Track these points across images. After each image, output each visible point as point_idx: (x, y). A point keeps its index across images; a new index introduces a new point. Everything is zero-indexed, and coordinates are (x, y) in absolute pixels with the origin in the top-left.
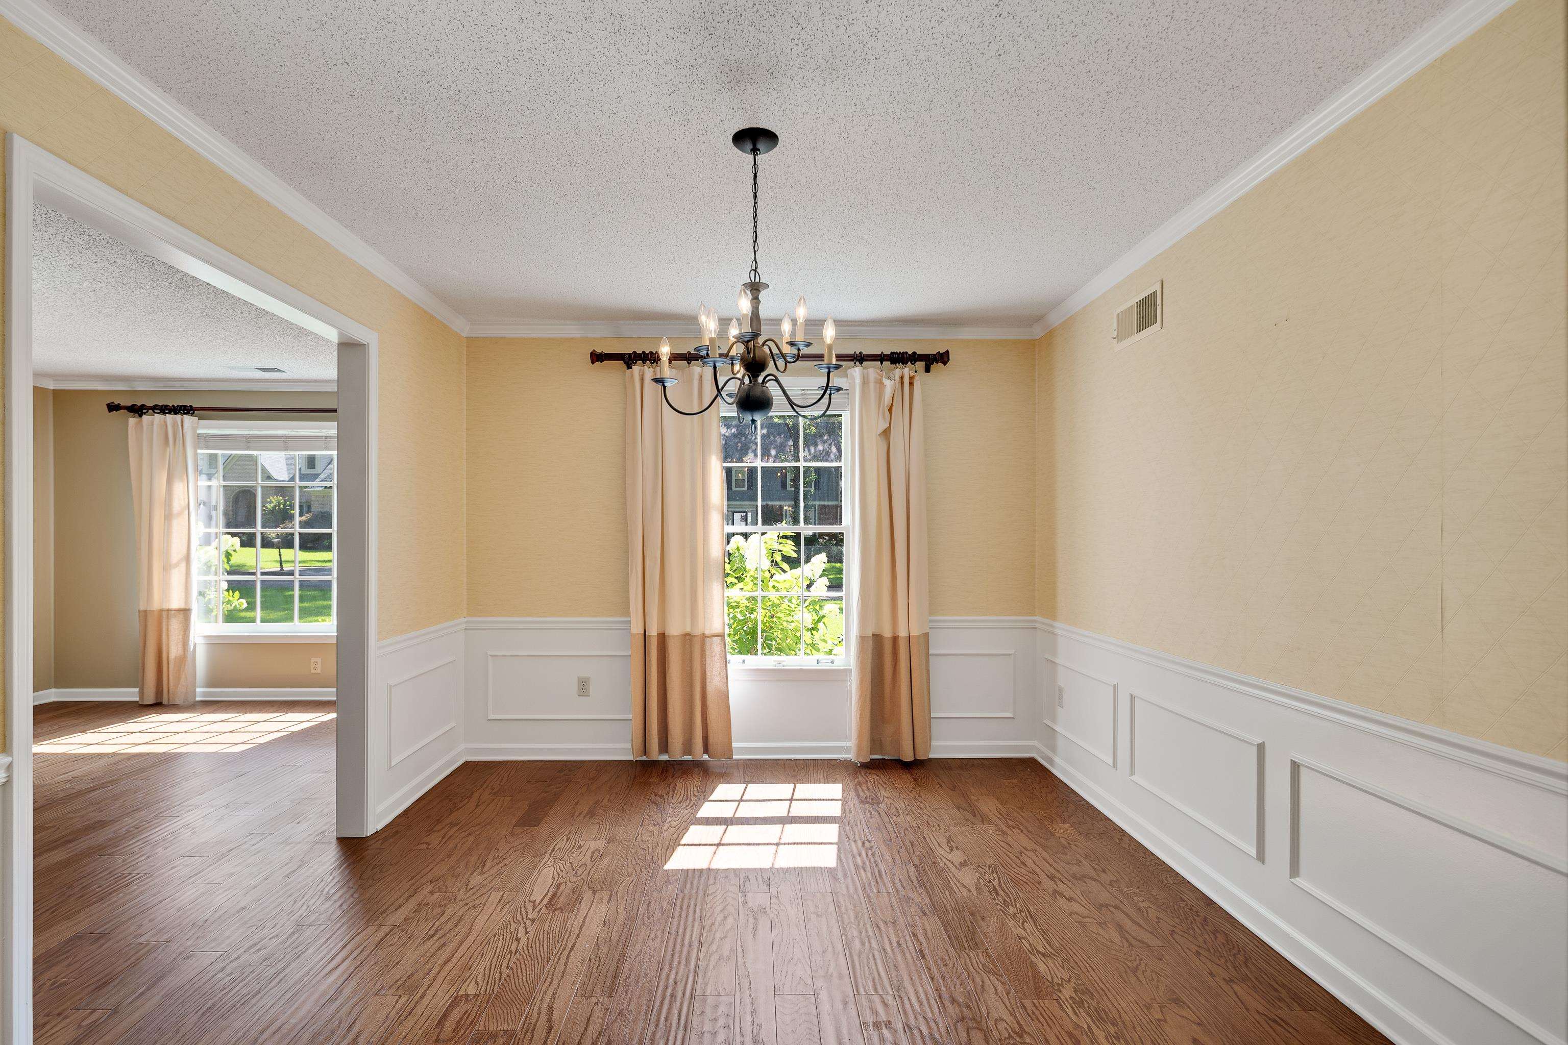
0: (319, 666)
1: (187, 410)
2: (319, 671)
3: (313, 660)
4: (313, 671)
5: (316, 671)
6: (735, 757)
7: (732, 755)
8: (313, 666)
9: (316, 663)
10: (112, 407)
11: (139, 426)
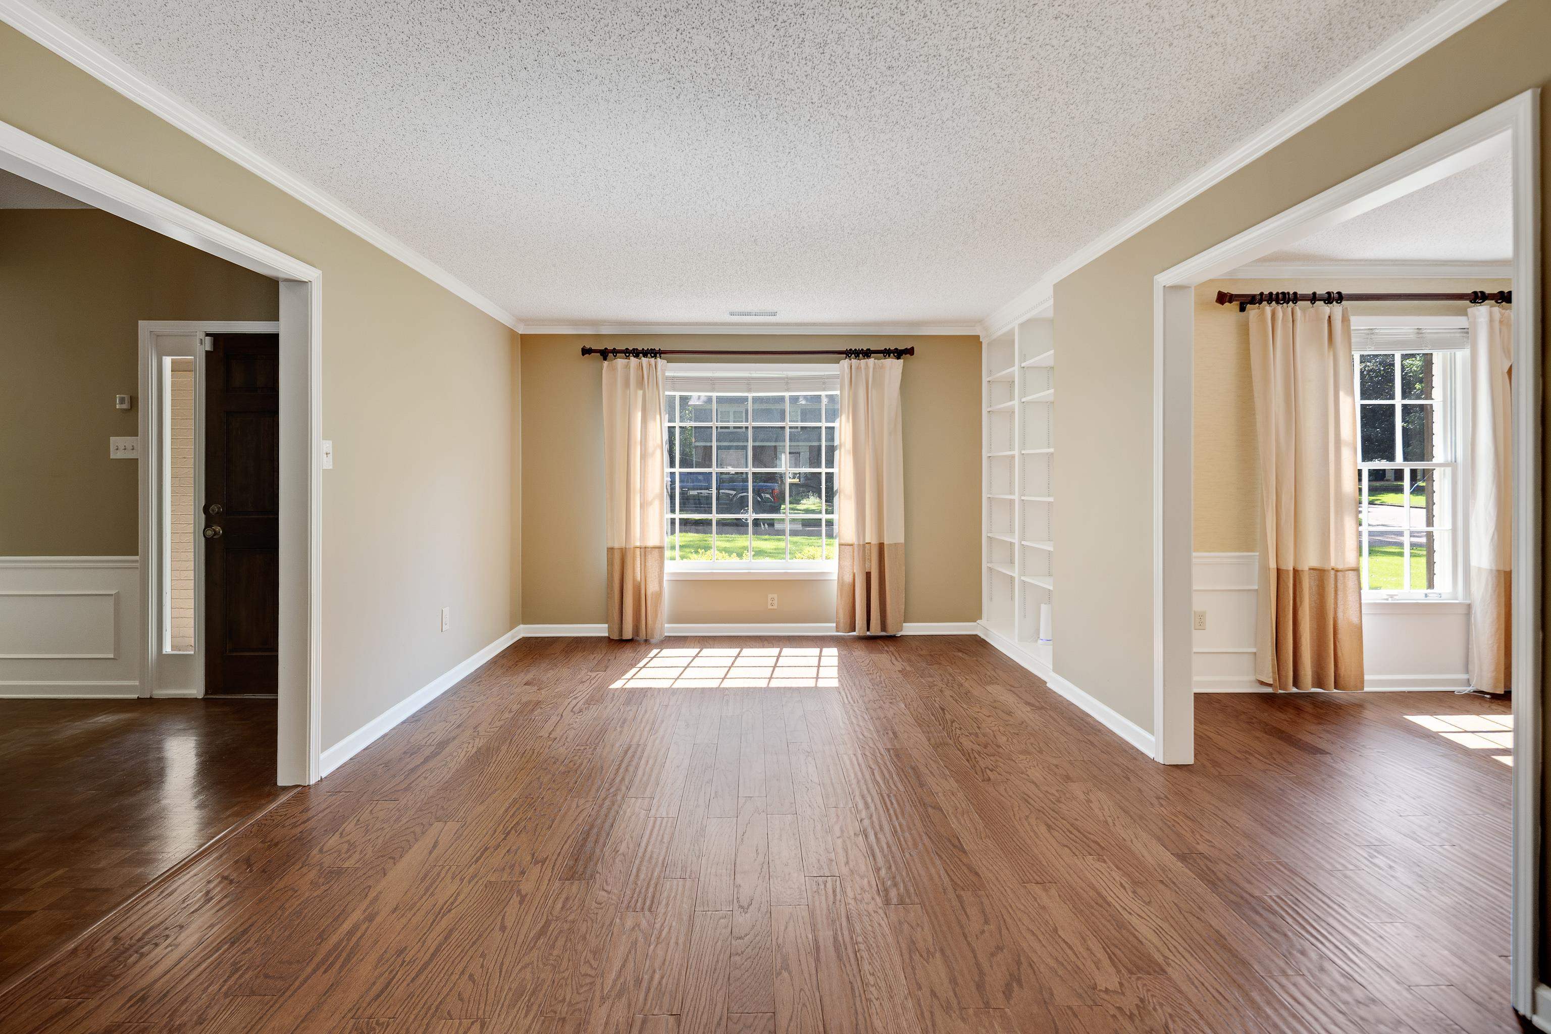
0: (776, 602)
1: (654, 353)
2: (775, 607)
3: (770, 596)
4: (770, 607)
5: (772, 607)
6: (1366, 689)
7: (1363, 687)
8: (770, 602)
9: (773, 599)
10: (586, 351)
11: (613, 369)
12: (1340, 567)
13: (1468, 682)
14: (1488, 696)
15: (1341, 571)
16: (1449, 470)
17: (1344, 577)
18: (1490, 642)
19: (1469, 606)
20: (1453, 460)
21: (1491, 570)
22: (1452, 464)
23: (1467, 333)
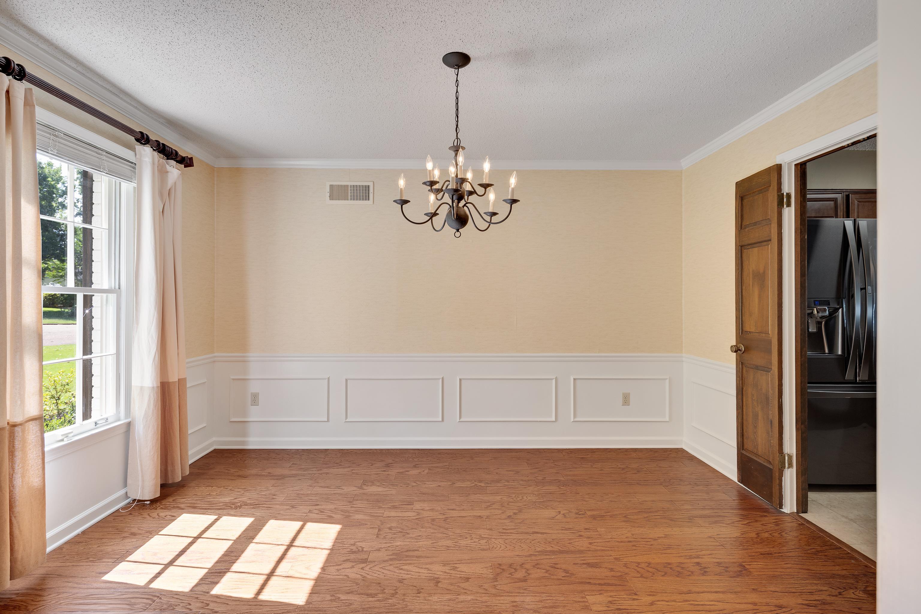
12: (18, 419)
13: (126, 496)
14: (148, 502)
15: (20, 424)
16: (112, 297)
17: (23, 431)
18: (152, 454)
19: (129, 426)
20: (117, 287)
21: (153, 387)
22: (116, 290)
23: (134, 168)
